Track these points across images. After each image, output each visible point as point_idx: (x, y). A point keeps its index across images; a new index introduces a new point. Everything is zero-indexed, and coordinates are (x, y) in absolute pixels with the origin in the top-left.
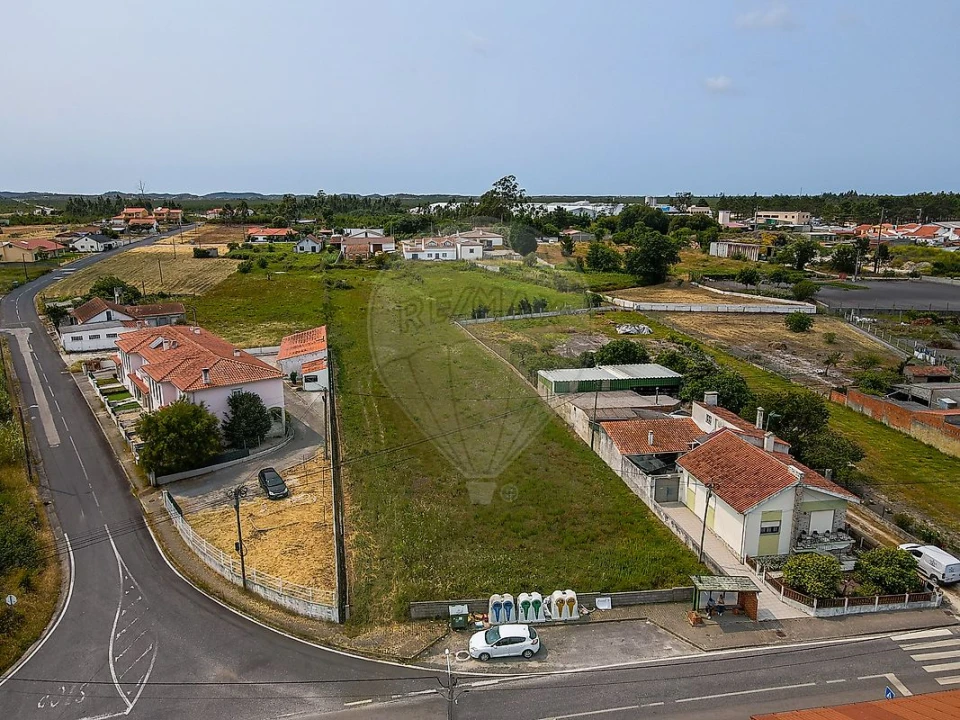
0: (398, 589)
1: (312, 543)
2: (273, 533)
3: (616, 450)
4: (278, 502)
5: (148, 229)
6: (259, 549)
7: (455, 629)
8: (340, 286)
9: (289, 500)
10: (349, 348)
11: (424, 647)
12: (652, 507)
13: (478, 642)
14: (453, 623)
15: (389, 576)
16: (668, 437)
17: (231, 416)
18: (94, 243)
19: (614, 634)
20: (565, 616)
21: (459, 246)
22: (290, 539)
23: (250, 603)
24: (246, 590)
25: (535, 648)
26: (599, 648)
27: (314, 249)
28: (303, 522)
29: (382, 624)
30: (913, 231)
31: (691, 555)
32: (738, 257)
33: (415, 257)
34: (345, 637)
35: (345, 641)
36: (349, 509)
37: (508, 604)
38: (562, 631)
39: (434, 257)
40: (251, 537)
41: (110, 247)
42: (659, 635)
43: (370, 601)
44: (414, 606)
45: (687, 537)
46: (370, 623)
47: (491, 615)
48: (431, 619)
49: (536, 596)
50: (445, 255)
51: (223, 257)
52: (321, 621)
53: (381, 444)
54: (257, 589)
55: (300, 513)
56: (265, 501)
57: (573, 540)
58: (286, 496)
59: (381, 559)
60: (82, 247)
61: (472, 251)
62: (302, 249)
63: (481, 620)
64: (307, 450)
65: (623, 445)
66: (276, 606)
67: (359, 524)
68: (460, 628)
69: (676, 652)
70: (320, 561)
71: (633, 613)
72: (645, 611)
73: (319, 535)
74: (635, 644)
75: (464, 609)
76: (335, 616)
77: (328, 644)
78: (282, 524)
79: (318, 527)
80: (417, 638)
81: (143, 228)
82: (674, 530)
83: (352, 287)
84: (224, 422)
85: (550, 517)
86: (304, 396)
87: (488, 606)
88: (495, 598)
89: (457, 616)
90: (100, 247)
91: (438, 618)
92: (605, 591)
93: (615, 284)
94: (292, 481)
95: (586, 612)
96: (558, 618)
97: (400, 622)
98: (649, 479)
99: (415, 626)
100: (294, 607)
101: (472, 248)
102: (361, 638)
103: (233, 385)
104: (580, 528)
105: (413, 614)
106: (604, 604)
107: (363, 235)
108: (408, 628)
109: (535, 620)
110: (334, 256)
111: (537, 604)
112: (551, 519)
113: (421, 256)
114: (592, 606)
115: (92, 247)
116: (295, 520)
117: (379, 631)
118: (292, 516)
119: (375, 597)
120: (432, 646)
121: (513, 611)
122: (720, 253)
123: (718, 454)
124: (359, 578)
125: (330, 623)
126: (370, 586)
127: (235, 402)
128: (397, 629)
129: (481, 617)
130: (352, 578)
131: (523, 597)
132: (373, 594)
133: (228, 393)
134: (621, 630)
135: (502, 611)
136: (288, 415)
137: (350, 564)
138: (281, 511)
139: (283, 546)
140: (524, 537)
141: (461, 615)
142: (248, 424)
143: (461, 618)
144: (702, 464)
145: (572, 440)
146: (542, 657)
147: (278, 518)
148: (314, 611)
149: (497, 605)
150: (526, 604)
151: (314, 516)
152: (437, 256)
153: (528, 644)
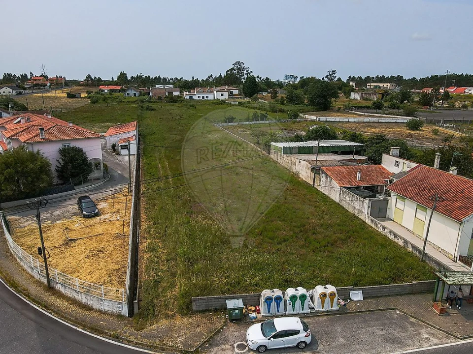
0: (181, 286)
1: (112, 248)
2: (82, 242)
3: (335, 184)
4: (90, 220)
5: (44, 86)
6: (67, 254)
7: (231, 321)
8: (148, 109)
9: (98, 218)
10: (151, 135)
11: (204, 338)
12: (368, 221)
13: (255, 335)
14: (230, 315)
15: (174, 275)
16: (369, 176)
17: (62, 162)
18: (11, 90)
19: (372, 323)
20: (327, 307)
21: (215, 92)
22: (95, 245)
23: (52, 300)
24: (50, 288)
25: (308, 340)
26: (364, 337)
27: (135, 94)
28: (107, 234)
29: (167, 316)
30: (452, 90)
31: (411, 255)
32: (367, 99)
33: (191, 98)
34: (133, 330)
35: (132, 335)
36: (144, 225)
37: (278, 299)
38: (326, 321)
39: (201, 98)
40: (63, 245)
41: (20, 93)
42: (412, 324)
43: (157, 297)
44: (195, 300)
45: (406, 242)
46: (156, 316)
47: (262, 307)
48: (210, 311)
49: (301, 291)
50: (207, 97)
51: (84, 98)
52: (112, 315)
53: (170, 184)
54: (58, 287)
55: (106, 227)
56: (80, 219)
57: (317, 245)
58: (97, 215)
59: (168, 261)
60: (4, 92)
61: (222, 95)
62: (128, 94)
63: (253, 311)
64: (118, 187)
65: (340, 181)
66: (74, 302)
67: (151, 235)
68: (236, 320)
69: (435, 341)
70: (117, 263)
71: (382, 303)
72: (392, 302)
73: (118, 242)
74: (395, 333)
75: (239, 303)
76: (125, 311)
77: (116, 338)
78: (90, 235)
79: (118, 236)
80: (198, 330)
81: (41, 86)
82: (392, 237)
83: (155, 110)
84: (57, 166)
85: (296, 228)
86: (120, 158)
87: (259, 299)
88: (266, 293)
89: (234, 309)
90: (15, 92)
91: (216, 310)
92: (356, 285)
93: (303, 109)
94: (102, 205)
95: (343, 303)
96: (321, 309)
97: (183, 315)
98: (367, 201)
99: (197, 318)
100: (90, 303)
101: (222, 93)
102: (147, 330)
103: (63, 140)
104: (320, 236)
105: (194, 308)
106: (357, 296)
107: (163, 87)
108: (191, 320)
109: (301, 312)
110: (146, 97)
111: (303, 297)
112: (297, 230)
113: (194, 97)
114: (347, 298)
115: (10, 92)
116: (101, 232)
117: (164, 323)
118: (99, 229)
119: (162, 292)
120: (211, 337)
121: (282, 304)
122: (356, 98)
123: (421, 181)
124: (149, 276)
125: (120, 316)
126: (157, 283)
127: (64, 152)
128: (181, 321)
129: (253, 308)
130: (143, 277)
131: (290, 292)
132: (160, 290)
133: (60, 146)
134: (377, 320)
135: (273, 304)
136: (105, 166)
137: (142, 266)
138: (91, 226)
139: (88, 251)
140: (279, 243)
141: (237, 309)
142: (74, 168)
143: (237, 311)
144: (410, 188)
145: (299, 181)
146: (314, 348)
147: (88, 230)
148: (106, 306)
149: (269, 300)
150: (293, 298)
151: (115, 229)
152: (203, 97)
153: (302, 336)
